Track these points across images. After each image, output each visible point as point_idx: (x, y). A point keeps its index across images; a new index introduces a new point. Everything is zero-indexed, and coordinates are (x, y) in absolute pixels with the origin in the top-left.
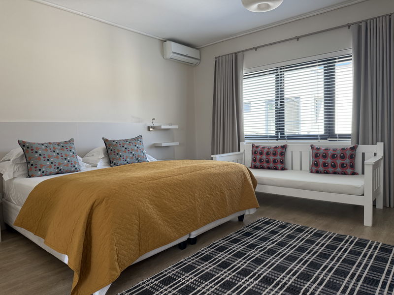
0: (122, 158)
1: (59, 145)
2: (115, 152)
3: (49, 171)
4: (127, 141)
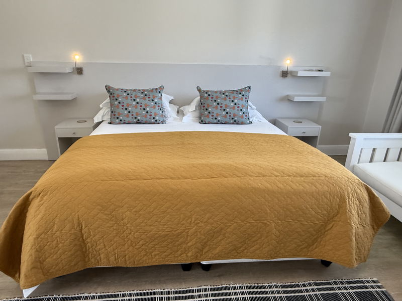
0: (210, 115)
1: (142, 93)
2: (204, 107)
3: (127, 120)
4: (224, 94)
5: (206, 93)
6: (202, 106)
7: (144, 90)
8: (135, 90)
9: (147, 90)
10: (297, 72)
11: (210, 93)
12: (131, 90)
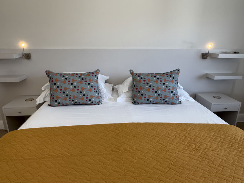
0: (143, 97)
1: (80, 77)
2: (137, 89)
3: (65, 102)
4: (155, 77)
5: (139, 76)
6: (135, 88)
7: (81, 74)
8: (73, 74)
9: (84, 74)
10: (218, 55)
11: (142, 76)
12: (69, 74)
